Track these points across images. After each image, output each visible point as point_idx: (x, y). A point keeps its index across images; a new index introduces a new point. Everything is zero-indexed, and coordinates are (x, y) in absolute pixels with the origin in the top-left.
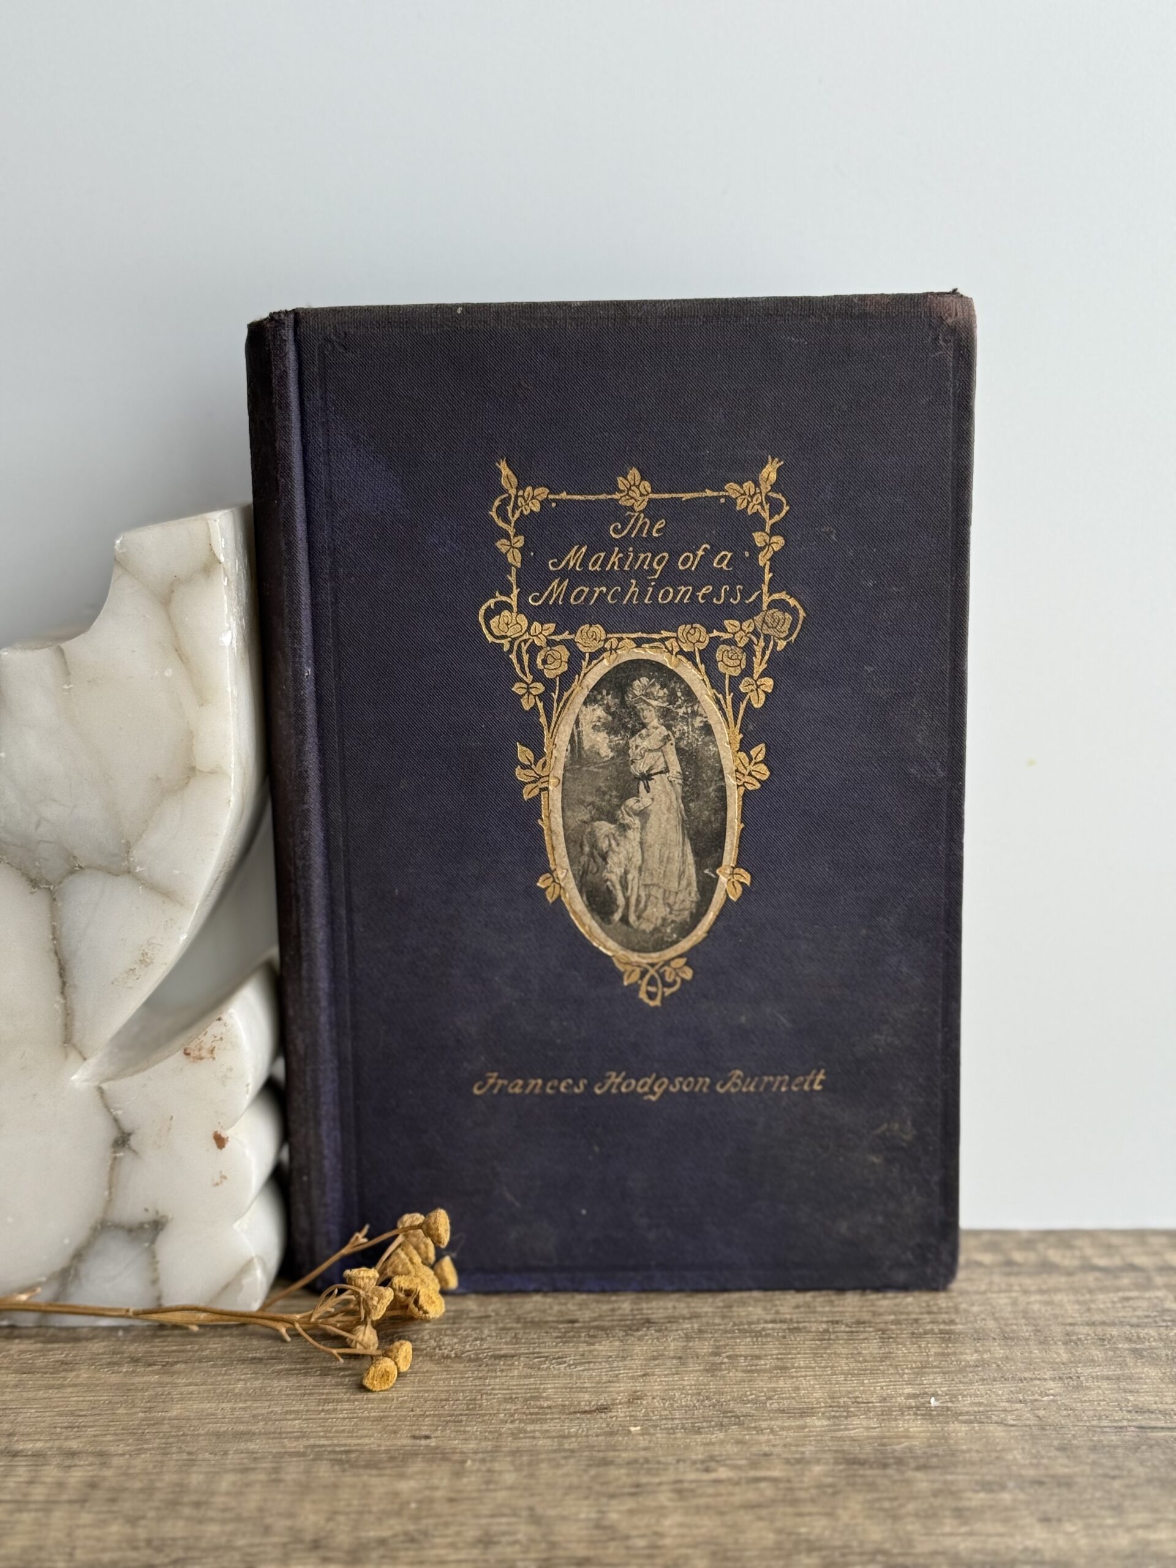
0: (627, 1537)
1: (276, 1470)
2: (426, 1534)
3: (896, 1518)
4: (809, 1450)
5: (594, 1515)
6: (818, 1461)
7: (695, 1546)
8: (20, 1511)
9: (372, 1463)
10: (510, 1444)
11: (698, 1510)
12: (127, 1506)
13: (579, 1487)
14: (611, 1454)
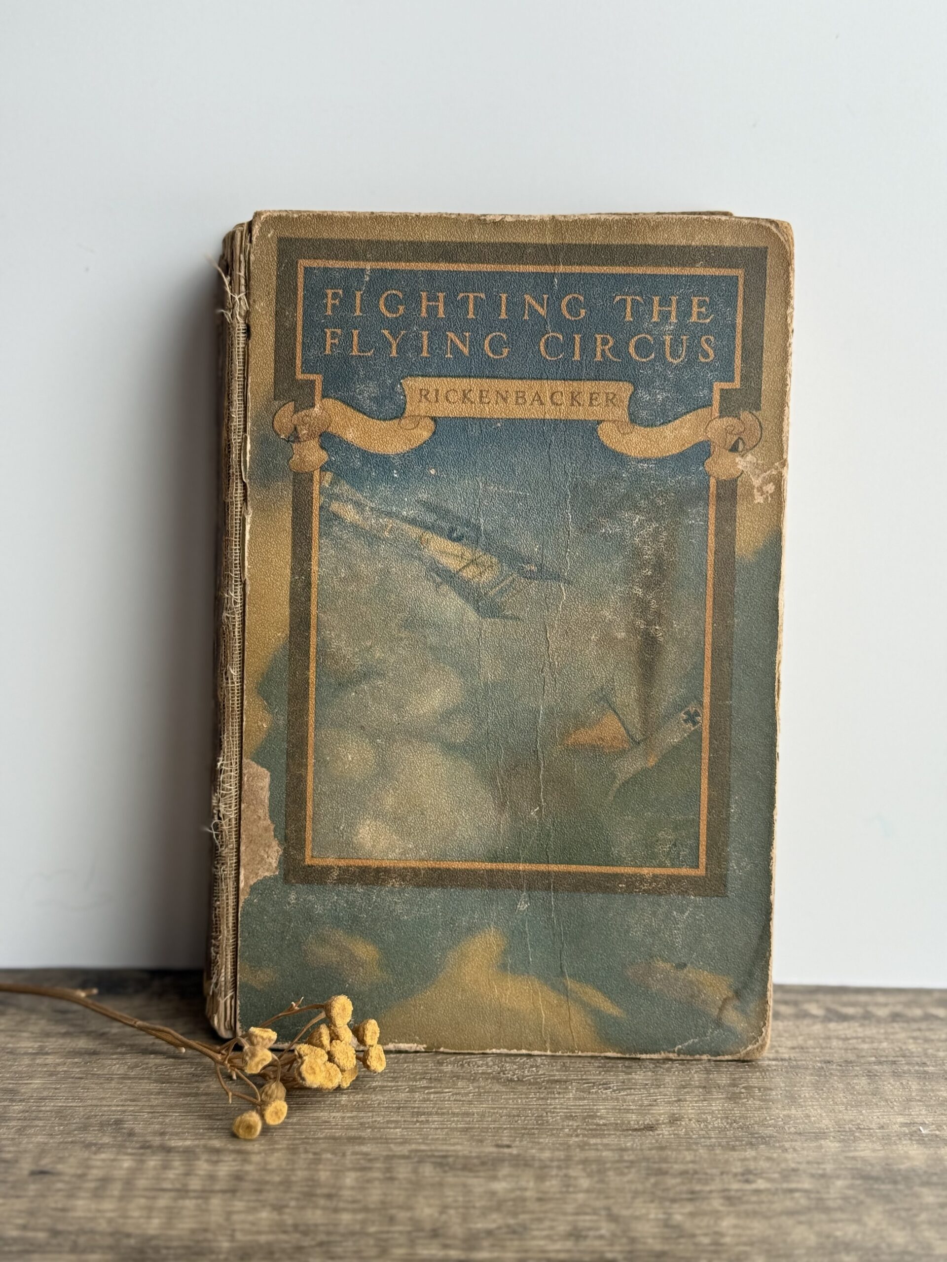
0: (693, 1236)
1: (388, 1170)
2: (525, 1228)
3: (914, 1226)
4: (829, 1167)
5: (661, 1216)
6: (838, 1177)
7: (751, 1244)
8: (183, 1198)
9: (467, 1166)
10: (579, 1155)
11: (747, 1214)
12: (271, 1196)
13: (644, 1192)
14: (664, 1166)
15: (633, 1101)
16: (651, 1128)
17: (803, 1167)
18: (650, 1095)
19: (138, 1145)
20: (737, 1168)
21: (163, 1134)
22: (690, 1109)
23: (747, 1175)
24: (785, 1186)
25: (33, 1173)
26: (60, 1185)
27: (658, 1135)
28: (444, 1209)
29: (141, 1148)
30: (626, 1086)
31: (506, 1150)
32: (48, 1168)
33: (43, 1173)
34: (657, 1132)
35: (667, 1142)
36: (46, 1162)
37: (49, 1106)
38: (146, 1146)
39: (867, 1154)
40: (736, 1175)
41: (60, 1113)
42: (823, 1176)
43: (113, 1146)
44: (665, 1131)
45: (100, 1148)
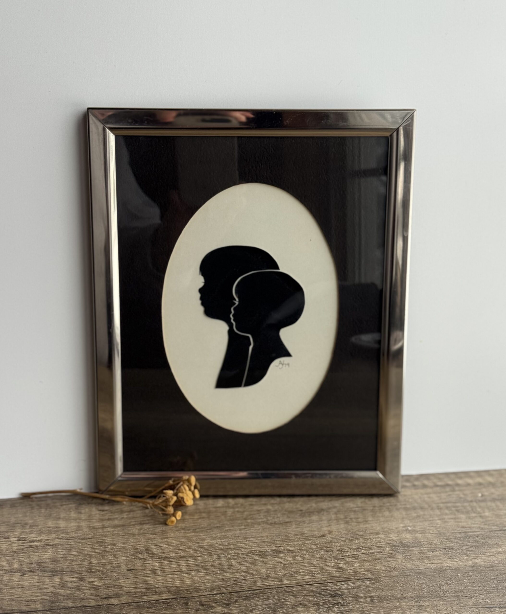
1: (244, 558)
4: (383, 544)
6: (387, 547)
8: (182, 574)
9: (269, 554)
10: (303, 547)
12: (211, 570)
14: (332, 548)
15: (315, 527)
16: (323, 536)
17: (375, 544)
18: (319, 524)
19: (158, 557)
20: (354, 546)
21: (164, 553)
22: (334, 528)
23: (359, 549)
24: (371, 551)
25: (128, 570)
26: (139, 573)
27: (327, 538)
28: (267, 569)
29: (159, 558)
30: (311, 522)
31: (279, 548)
32: (132, 568)
33: (131, 570)
34: (326, 537)
35: (330, 540)
36: (130, 566)
37: (119, 546)
38: (160, 557)
39: (394, 538)
40: (355, 549)
41: (124, 548)
42: (382, 547)
43: (150, 558)
44: (328, 536)
45: (146, 559)
